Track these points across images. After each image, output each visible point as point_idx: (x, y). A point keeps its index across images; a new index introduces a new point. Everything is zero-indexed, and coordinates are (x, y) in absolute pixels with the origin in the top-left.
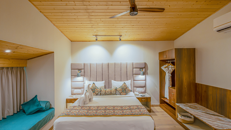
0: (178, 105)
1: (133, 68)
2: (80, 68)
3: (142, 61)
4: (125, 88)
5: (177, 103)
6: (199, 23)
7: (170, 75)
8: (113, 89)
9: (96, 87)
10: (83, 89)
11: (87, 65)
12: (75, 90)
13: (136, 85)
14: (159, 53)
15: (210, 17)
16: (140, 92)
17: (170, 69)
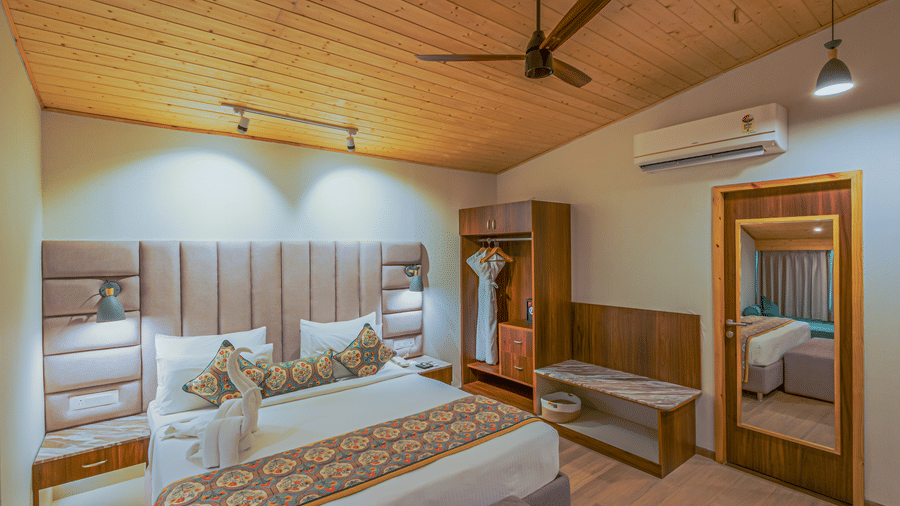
0: (543, 373)
1: (382, 265)
2: (114, 269)
3: (411, 239)
4: (372, 346)
5: (536, 368)
6: (582, 134)
7: (493, 283)
8: (323, 358)
9: (243, 362)
10: (136, 384)
11: (162, 250)
12: (72, 399)
13: (393, 330)
14: (460, 211)
15: (613, 126)
16: (408, 355)
17: (494, 264)
